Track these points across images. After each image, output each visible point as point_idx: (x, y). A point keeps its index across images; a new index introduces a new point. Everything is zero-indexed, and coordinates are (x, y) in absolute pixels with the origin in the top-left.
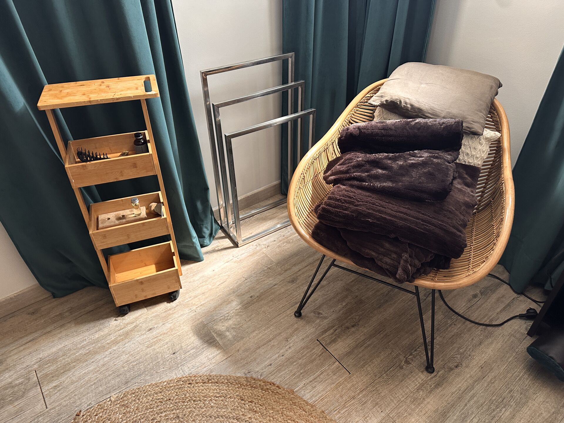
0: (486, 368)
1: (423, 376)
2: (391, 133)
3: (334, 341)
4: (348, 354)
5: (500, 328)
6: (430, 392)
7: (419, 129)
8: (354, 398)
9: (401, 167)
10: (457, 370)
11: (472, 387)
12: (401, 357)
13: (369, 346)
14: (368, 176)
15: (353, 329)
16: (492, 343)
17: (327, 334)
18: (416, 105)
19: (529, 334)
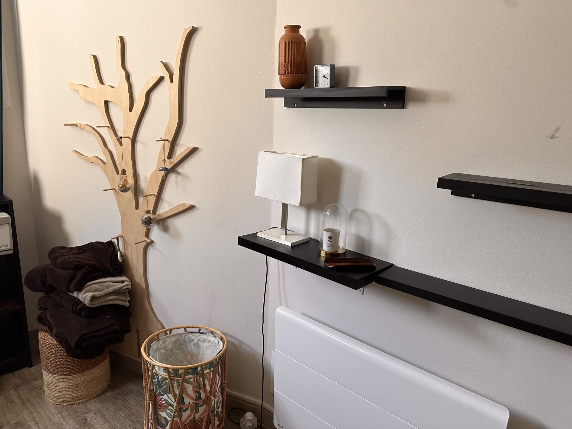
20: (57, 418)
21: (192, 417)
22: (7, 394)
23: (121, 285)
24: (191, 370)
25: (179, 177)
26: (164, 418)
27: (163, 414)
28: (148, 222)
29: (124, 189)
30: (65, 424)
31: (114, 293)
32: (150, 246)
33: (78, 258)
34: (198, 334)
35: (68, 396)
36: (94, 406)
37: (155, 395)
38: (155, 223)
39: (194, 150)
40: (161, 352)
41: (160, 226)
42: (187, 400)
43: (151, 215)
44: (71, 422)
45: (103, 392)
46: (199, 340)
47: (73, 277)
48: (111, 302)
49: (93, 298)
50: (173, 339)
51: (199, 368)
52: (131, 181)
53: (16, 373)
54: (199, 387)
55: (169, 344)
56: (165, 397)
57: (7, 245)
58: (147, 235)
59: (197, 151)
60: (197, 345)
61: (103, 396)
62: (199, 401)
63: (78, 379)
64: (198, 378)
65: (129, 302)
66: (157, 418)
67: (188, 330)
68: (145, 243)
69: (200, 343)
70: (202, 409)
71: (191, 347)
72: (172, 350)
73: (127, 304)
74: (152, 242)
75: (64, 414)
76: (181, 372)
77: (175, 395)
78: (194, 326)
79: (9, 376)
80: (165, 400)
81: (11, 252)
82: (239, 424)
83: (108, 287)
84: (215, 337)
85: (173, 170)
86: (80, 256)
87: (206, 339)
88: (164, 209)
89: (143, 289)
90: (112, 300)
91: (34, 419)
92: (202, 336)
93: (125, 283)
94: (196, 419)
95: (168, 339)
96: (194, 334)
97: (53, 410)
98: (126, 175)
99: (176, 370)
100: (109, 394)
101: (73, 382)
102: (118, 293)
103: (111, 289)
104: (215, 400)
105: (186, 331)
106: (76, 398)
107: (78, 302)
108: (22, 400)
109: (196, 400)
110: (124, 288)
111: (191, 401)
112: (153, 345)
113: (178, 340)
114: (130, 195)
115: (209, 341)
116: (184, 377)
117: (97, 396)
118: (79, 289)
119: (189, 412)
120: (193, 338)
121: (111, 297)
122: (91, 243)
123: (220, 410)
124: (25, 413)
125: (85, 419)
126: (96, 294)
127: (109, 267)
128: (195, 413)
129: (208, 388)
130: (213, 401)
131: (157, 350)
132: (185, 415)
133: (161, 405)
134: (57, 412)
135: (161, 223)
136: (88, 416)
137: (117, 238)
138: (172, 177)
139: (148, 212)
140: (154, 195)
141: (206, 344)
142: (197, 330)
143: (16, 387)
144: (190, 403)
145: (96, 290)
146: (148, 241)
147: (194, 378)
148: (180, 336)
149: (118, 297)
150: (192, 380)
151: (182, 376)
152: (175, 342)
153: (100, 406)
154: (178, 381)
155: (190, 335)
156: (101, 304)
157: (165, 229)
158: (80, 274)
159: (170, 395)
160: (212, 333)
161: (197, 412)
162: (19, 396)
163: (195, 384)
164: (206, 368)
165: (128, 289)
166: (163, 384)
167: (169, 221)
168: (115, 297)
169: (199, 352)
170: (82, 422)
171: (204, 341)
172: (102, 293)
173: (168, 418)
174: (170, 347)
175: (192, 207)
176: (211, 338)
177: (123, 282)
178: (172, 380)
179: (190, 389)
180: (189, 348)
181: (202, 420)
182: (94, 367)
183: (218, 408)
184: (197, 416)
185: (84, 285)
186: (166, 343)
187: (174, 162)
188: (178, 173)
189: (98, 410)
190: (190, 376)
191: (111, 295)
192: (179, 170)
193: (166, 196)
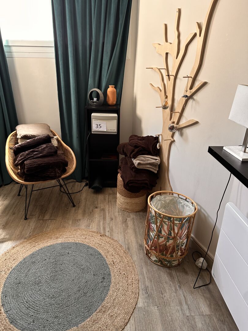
0: (86, 199)
1: (74, 208)
2: (31, 143)
3: (44, 217)
4: (51, 216)
5: (82, 191)
6: (78, 209)
7: (39, 140)
8: (61, 222)
9: (41, 149)
10: (80, 203)
11: (86, 203)
12: (65, 209)
13: (55, 212)
14: (34, 155)
15: (47, 212)
16: (83, 194)
17: (40, 217)
19: (89, 188)
20: (117, 214)
21: (164, 243)
22: (105, 196)
23: (154, 161)
24: (167, 217)
25: (194, 102)
26: (151, 236)
27: (151, 234)
28: (172, 128)
29: (165, 107)
30: (118, 218)
31: (150, 164)
32: (173, 143)
33: (138, 142)
34: (184, 201)
35: (124, 206)
36: (132, 216)
37: (150, 223)
38: (175, 130)
39: (205, 84)
40: (162, 202)
41: (179, 132)
42: (163, 233)
43: (175, 125)
44: (121, 218)
45: (139, 212)
46: (184, 204)
47: (133, 151)
48: (148, 169)
49: (139, 164)
50: (171, 198)
51: (172, 219)
52: (170, 103)
53: (112, 188)
54: (171, 229)
55: (167, 200)
56: (153, 225)
57: (114, 130)
58: (172, 137)
59: (207, 84)
60: (183, 206)
61: (138, 213)
62: (170, 236)
63: (128, 200)
64: (171, 224)
65: (158, 171)
66: (149, 234)
67: (180, 196)
68: (170, 141)
69: (185, 206)
70: (171, 242)
71: (180, 206)
72: (169, 203)
73: (156, 172)
74: (174, 141)
75: (120, 213)
76: (162, 216)
77: (157, 226)
78: (183, 195)
79: (109, 188)
80: (153, 227)
81: (116, 133)
82: (196, 261)
83: (148, 160)
84: (193, 206)
85: (191, 97)
86: (140, 141)
87: (188, 205)
88: (183, 123)
89: (166, 166)
90: (148, 167)
91: (109, 210)
92: (186, 202)
93: (157, 161)
94: (167, 245)
95: (167, 197)
96: (182, 199)
97: (117, 210)
98: (167, 99)
99: (160, 214)
100: (141, 213)
101: (126, 201)
102: (153, 165)
103: (149, 162)
104: (180, 241)
105: (178, 196)
106: (126, 209)
107: (133, 164)
108: (108, 200)
109: (168, 235)
110: (155, 163)
111: (165, 234)
112: (157, 197)
113: (173, 200)
114: (168, 111)
115: (189, 207)
116: (162, 219)
117: (136, 212)
118: (135, 158)
119: (163, 239)
120: (181, 202)
121: (148, 166)
122: (148, 136)
123: (183, 247)
124: (107, 206)
125: (126, 220)
126: (142, 162)
127: (151, 150)
128: (167, 241)
129: (176, 231)
130: (179, 241)
131: (160, 200)
132: (161, 240)
133: (151, 228)
134: (118, 211)
135: (180, 130)
136: (128, 219)
137: (159, 135)
138: (190, 102)
139: (173, 123)
140: (179, 112)
141: (188, 208)
142: (185, 198)
143: (110, 194)
144: (164, 235)
145: (142, 160)
146: (172, 140)
147: (169, 222)
148: (174, 198)
149: (151, 167)
150: (167, 223)
151: (162, 218)
152: (171, 200)
153: (135, 217)
154: (160, 220)
155: (180, 200)
156: (143, 168)
157: (181, 135)
158: (136, 150)
159: (155, 226)
160: (192, 203)
161: (168, 241)
162: (109, 198)
163: (169, 226)
164: (176, 220)
165: (157, 164)
166: (153, 218)
167: (184, 129)
168: (150, 166)
169: (183, 211)
170: (124, 220)
171: (187, 206)
172: (144, 162)
173: (153, 237)
174: (168, 201)
175: (197, 123)
176: (191, 206)
177: (156, 160)
178: (157, 219)
179: (166, 227)
180: (179, 207)
181: (170, 247)
182: (136, 198)
183: (182, 246)
184: (168, 244)
185: (138, 156)
186: (166, 199)
187: (192, 91)
188: (194, 100)
189: (133, 218)
190: (166, 220)
192: (195, 97)
193: (185, 114)
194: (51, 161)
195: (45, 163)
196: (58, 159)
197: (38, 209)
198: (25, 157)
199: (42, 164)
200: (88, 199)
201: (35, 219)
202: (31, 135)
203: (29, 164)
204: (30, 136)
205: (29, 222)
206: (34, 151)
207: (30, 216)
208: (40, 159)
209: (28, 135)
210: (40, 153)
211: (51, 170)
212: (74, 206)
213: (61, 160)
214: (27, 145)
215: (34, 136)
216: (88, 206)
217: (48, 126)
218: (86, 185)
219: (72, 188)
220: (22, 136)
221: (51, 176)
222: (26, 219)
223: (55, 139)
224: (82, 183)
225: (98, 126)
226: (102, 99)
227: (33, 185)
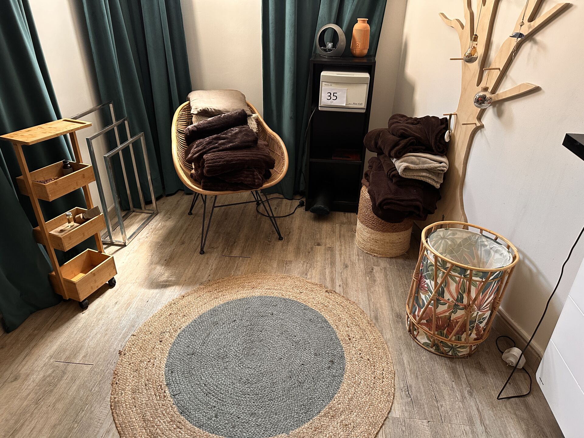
0: (300, 228)
1: (280, 242)
2: (214, 124)
3: (231, 252)
4: (242, 252)
5: (294, 214)
6: (287, 245)
7: (227, 118)
8: (260, 263)
9: (232, 136)
10: (290, 234)
11: (301, 236)
12: (266, 241)
13: (248, 245)
14: (219, 144)
15: (235, 244)
16: (295, 220)
17: (225, 252)
18: (216, 109)
19: (306, 210)
20: (355, 258)
21: (447, 314)
22: (334, 225)
23: (438, 165)
24: (459, 269)
25: (535, 47)
26: (422, 299)
27: (423, 296)
28: (481, 101)
29: (470, 59)
30: (357, 265)
31: (427, 170)
32: (479, 131)
33: (408, 127)
34: (492, 242)
35: (368, 246)
36: (383, 263)
37: (421, 276)
38: (488, 103)
39: (566, 7)
40: (447, 243)
41: (496, 109)
42: (447, 296)
43: (488, 95)
44: (362, 266)
45: (396, 257)
46: (491, 248)
47: (396, 144)
48: (422, 179)
49: (406, 169)
50: (465, 235)
51: (468, 272)
52: (480, 51)
53: (346, 214)
54: (464, 290)
55: (458, 238)
56: (428, 281)
57: (361, 104)
58: (479, 118)
59: (571, 9)
60: (488, 253)
61: (394, 260)
62: (459, 304)
63: (378, 235)
64: (465, 281)
65: (441, 185)
66: (417, 297)
67: (484, 233)
68: (474, 127)
69: (492, 251)
70: (460, 313)
71: (481, 252)
72: (460, 245)
73: (438, 186)
74: (482, 127)
75: (361, 258)
76: (449, 265)
77: (436, 283)
78: (491, 232)
79: (342, 214)
80: (427, 284)
81: (364, 111)
82: (503, 353)
83: (424, 163)
84: (509, 252)
85: (530, 37)
86: (411, 126)
87: (499, 251)
88: (505, 90)
89: (459, 176)
90: (425, 177)
91: (341, 250)
92: (496, 245)
93: (443, 164)
94: (452, 319)
95: (458, 233)
96: (488, 239)
97: (355, 251)
98: (476, 43)
99: (444, 262)
100: (400, 261)
101: (373, 236)
102: (433, 172)
103: (426, 166)
104: (478, 313)
105: (481, 232)
106: (373, 251)
107: (394, 169)
108: (340, 234)
109: (457, 300)
110: (439, 168)
111: (451, 299)
112: (440, 231)
113: (469, 238)
114: (475, 66)
115: (501, 254)
116: (449, 271)
117: (390, 258)
118: (398, 158)
119: (445, 307)
120: (486, 243)
121: (424, 174)
122: (428, 117)
123: (482, 325)
124: (338, 244)
125: (372, 269)
126: (412, 166)
127: (433, 144)
128: (452, 312)
129: (473, 295)
130: (476, 313)
131: (443, 238)
132: (441, 308)
133: (423, 287)
134: (357, 254)
135: (497, 105)
136: (376, 268)
137: (451, 115)
138: (527, 47)
139: (486, 89)
140: (499, 69)
141: (497, 256)
142: (494, 237)
143: (342, 223)
144: (449, 299)
145: (412, 163)
146: (478, 124)
147: (461, 278)
148: (473, 236)
149: (430, 176)
150: (457, 279)
151: (448, 269)
152: (466, 239)
153: (388, 266)
154: (444, 273)
155: (484, 239)
156: (413, 177)
157: (500, 114)
158: (403, 143)
159: (433, 283)
160: (508, 247)
161: (455, 312)
162: (340, 230)
163: (460, 284)
164: (476, 275)
165: (442, 170)
166: (429, 269)
167: (507, 104)
168: (428, 175)
169: (488, 261)
170: (369, 270)
171: (496, 251)
172: (417, 167)
173: (425, 301)
174: (459, 241)
175: (536, 90)
176: (505, 251)
177: (441, 163)
178: (437, 269)
179: (453, 287)
180: (479, 252)
181: (457, 322)
182: (393, 232)
183: (481, 322)
184: (453, 316)
185: (404, 154)
186: (456, 236)
187: (534, 26)
188: (535, 42)
189: (385, 268)
190: (457, 274)
191: (425, 172)
192: (538, 37)
193: (513, 72)
194: (248, 156)
195: (237, 161)
196: (259, 155)
197: (221, 238)
198: (204, 148)
199: (232, 160)
200: (304, 229)
201: (217, 254)
202: (214, 109)
203: (212, 160)
204: (212, 111)
205: (208, 258)
206: (219, 139)
207: (209, 249)
208: (229, 153)
209: (210, 110)
210: (230, 142)
211: (246, 172)
212: (281, 238)
213: (262, 157)
214: (207, 127)
215: (219, 112)
216: (304, 240)
217: (242, 94)
218: (301, 205)
219: (276, 208)
220: (199, 110)
221: (246, 183)
222: (202, 252)
223: (253, 119)
224: (294, 201)
225: (332, 96)
226: (342, 44)
227: (216, 196)
